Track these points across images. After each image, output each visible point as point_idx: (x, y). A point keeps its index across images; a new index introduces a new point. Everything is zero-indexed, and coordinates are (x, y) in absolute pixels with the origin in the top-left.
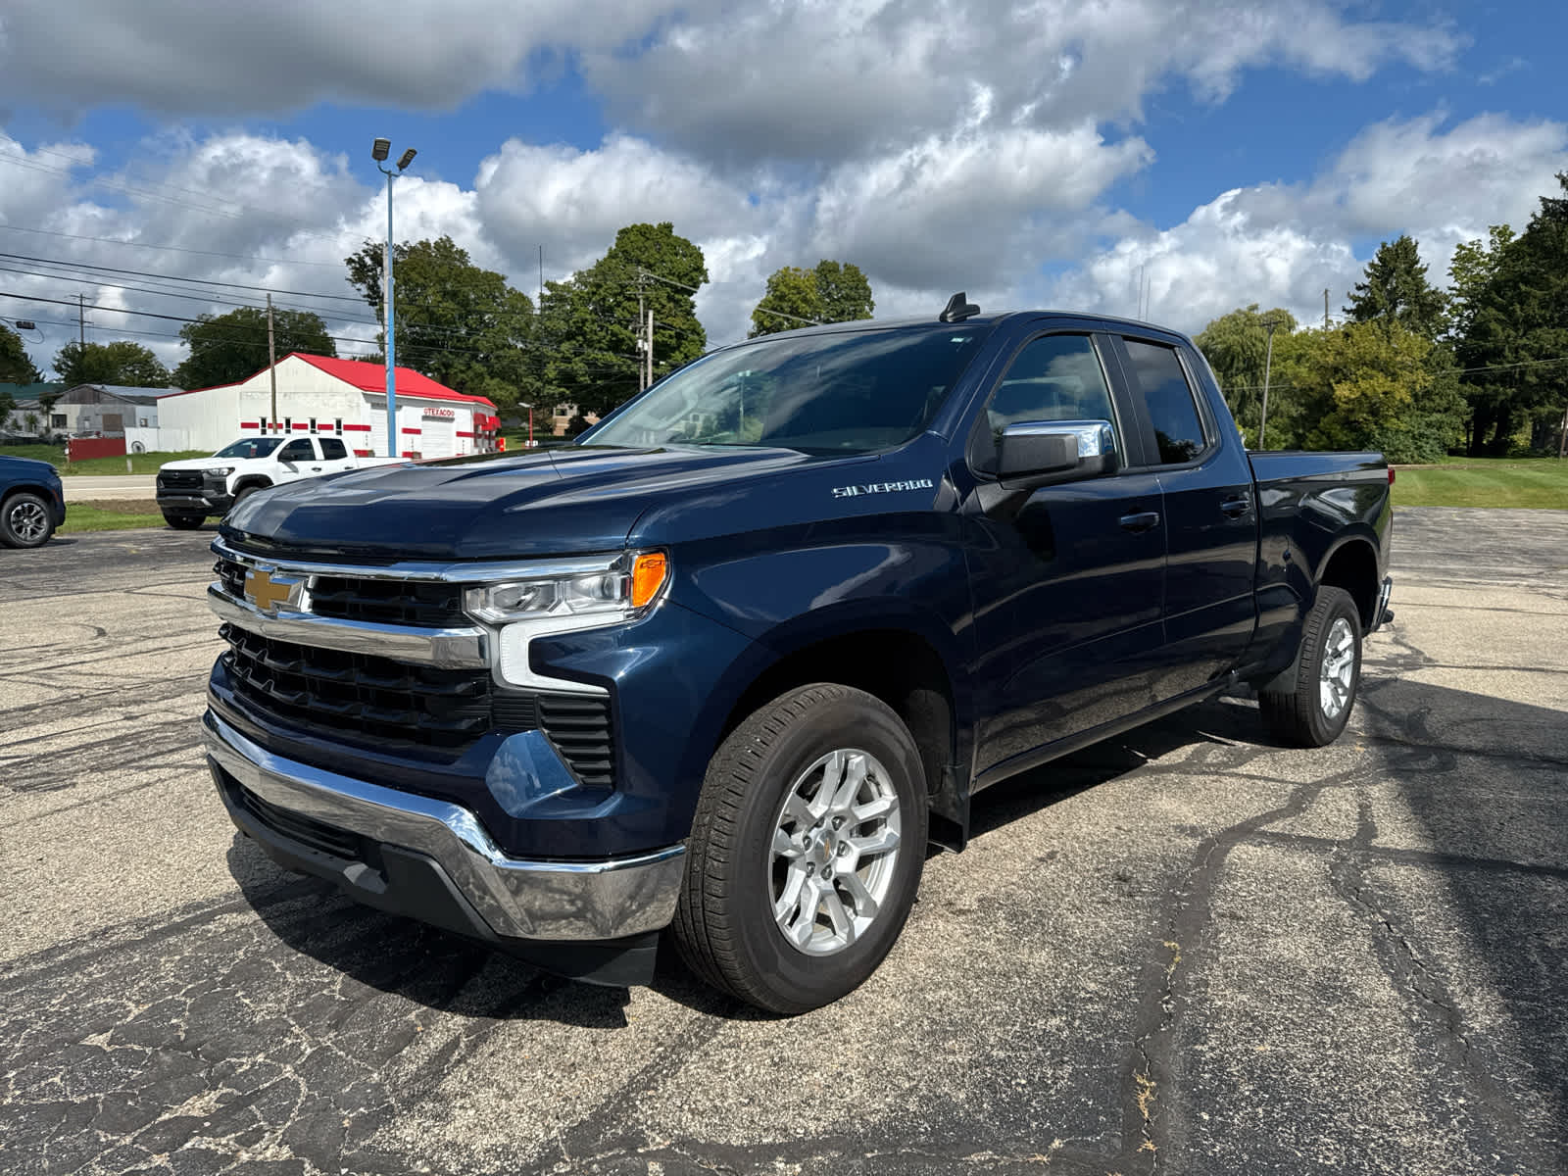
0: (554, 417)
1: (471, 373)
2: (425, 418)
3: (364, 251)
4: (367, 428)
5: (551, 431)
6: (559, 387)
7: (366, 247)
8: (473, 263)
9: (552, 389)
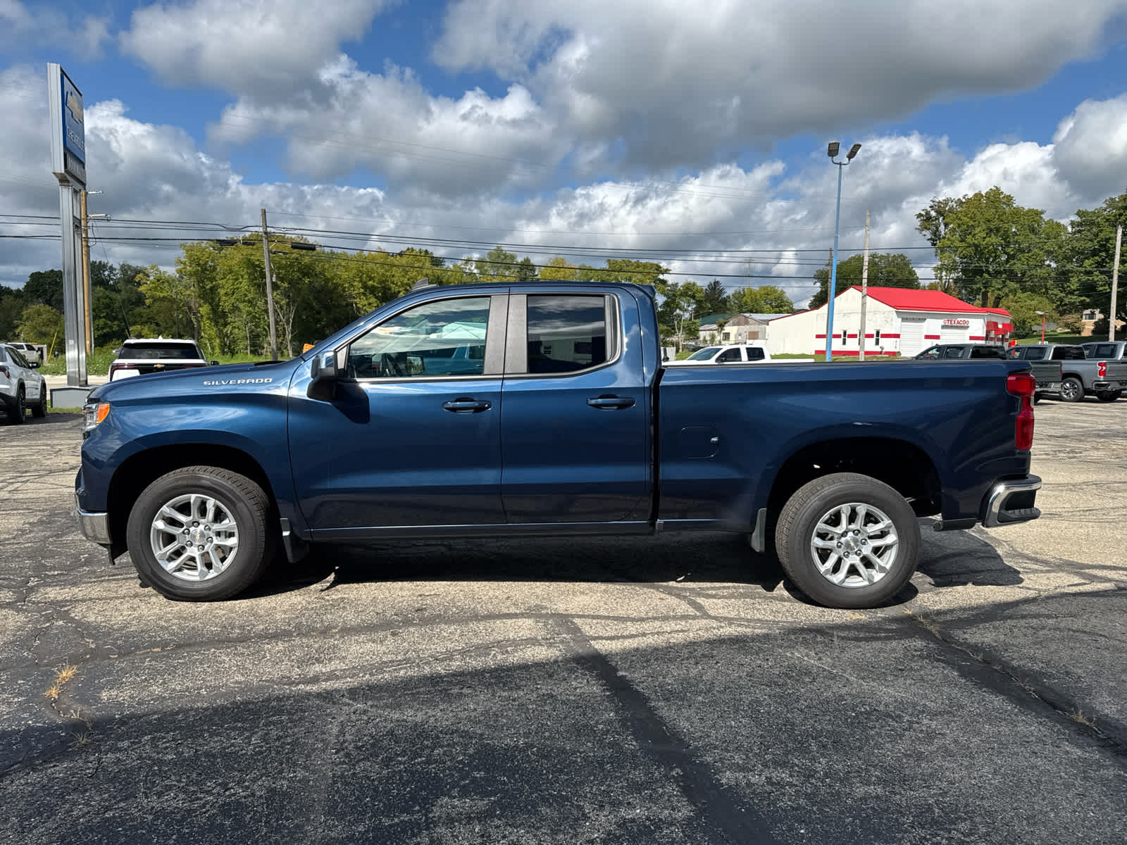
0: (1083, 321)
1: (1007, 290)
2: (943, 327)
3: (931, 207)
4: (897, 336)
5: (1079, 333)
6: (1081, 296)
7: (932, 204)
8: (1018, 203)
9: (1075, 299)
